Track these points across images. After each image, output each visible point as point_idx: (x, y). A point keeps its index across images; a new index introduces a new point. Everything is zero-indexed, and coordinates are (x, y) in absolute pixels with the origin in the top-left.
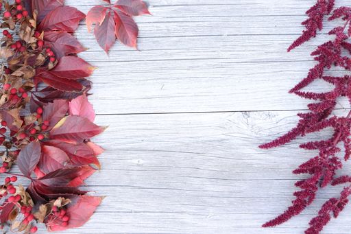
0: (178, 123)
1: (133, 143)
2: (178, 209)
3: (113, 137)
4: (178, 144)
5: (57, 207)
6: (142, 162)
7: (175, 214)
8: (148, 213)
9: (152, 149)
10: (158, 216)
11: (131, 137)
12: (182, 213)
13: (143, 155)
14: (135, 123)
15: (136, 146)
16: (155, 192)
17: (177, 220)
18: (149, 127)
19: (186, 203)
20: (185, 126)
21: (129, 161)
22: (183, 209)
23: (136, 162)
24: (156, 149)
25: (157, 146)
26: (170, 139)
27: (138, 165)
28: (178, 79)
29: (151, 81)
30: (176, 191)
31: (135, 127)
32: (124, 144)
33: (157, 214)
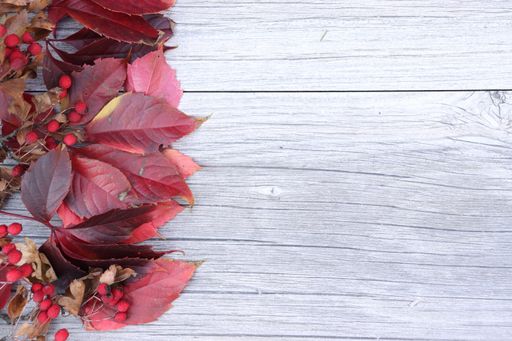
0: (355, 112)
1: (260, 152)
2: (351, 289)
3: (219, 140)
4: (356, 156)
5: (106, 285)
6: (278, 191)
7: (348, 299)
8: (291, 297)
9: (300, 166)
10: (311, 302)
11: (257, 141)
12: (360, 295)
13: (282, 177)
14: (265, 111)
15: (268, 158)
16: (305, 253)
17: (349, 310)
18: (295, 120)
19: (368, 277)
20: (369, 119)
21: (253, 189)
22: (363, 289)
23: (266, 191)
24: (309, 166)
25: (311, 159)
26: (339, 145)
27: (271, 199)
28: (357, 18)
29: (301, 23)
30: (349, 253)
31: (265, 119)
32: (242, 154)
33: (308, 298)
